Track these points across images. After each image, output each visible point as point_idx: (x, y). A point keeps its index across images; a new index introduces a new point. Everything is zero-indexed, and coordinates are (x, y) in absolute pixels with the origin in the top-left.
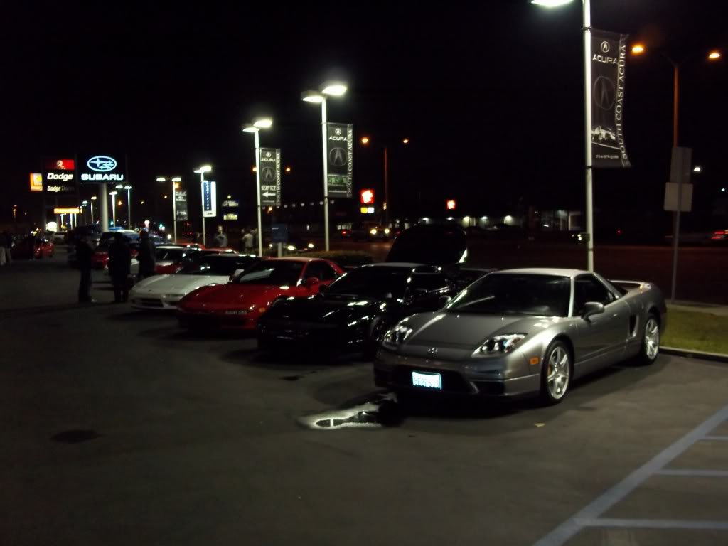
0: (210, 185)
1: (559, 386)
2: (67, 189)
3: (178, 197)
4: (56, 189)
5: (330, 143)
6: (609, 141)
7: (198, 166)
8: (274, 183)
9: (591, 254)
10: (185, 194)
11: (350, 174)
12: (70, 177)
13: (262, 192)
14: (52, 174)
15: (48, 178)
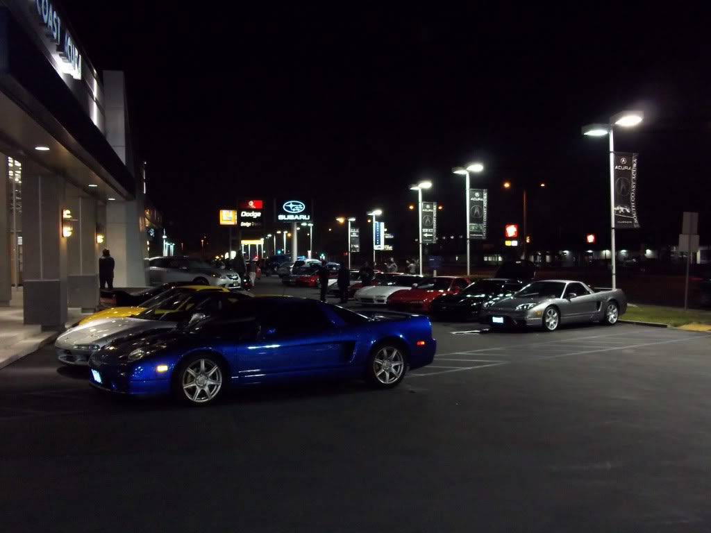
0: (379, 225)
1: (552, 325)
2: (256, 224)
3: (353, 233)
4: (248, 224)
5: (472, 203)
6: (625, 213)
7: (371, 210)
8: (432, 227)
9: (614, 277)
10: (357, 231)
11: (485, 224)
12: (259, 214)
13: (423, 233)
14: (245, 212)
15: (242, 215)
